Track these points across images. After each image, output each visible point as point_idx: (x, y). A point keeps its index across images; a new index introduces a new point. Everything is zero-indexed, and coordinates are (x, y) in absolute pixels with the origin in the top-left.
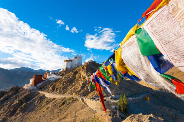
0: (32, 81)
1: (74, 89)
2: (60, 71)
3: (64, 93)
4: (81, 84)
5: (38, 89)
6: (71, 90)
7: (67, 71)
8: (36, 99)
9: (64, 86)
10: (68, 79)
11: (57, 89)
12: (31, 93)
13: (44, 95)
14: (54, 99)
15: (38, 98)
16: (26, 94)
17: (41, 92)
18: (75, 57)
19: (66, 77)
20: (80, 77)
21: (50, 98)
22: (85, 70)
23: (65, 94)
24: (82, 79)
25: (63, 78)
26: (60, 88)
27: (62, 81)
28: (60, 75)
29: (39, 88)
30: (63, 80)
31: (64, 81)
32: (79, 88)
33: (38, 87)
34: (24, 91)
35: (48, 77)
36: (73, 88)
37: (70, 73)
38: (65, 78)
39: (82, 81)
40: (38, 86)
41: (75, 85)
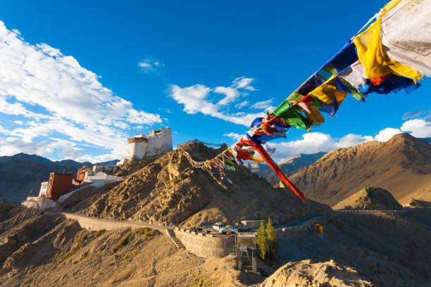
0: (45, 188)
1: (153, 207)
2: (118, 164)
3: (127, 217)
4: (168, 195)
5: (62, 208)
6: (144, 209)
7: (136, 163)
8: (55, 233)
9: (127, 201)
10: (138, 183)
11: (109, 208)
12: (42, 219)
13: (77, 224)
14: (101, 231)
15: (60, 229)
16: (31, 221)
17: (68, 216)
18: (155, 132)
19: (132, 179)
20: (167, 179)
21: (92, 230)
22: (179, 162)
23: (130, 219)
24: (172, 184)
25: (126, 182)
26: (118, 206)
27: (122, 189)
28: (117, 174)
29: (65, 205)
30: (125, 185)
31: (127, 189)
32: (163, 204)
33: (61, 204)
34: (23, 214)
35: (87, 179)
36: (149, 206)
37: (143, 169)
38: (129, 180)
39: (170, 188)
40: (62, 201)
41: (153, 198)
